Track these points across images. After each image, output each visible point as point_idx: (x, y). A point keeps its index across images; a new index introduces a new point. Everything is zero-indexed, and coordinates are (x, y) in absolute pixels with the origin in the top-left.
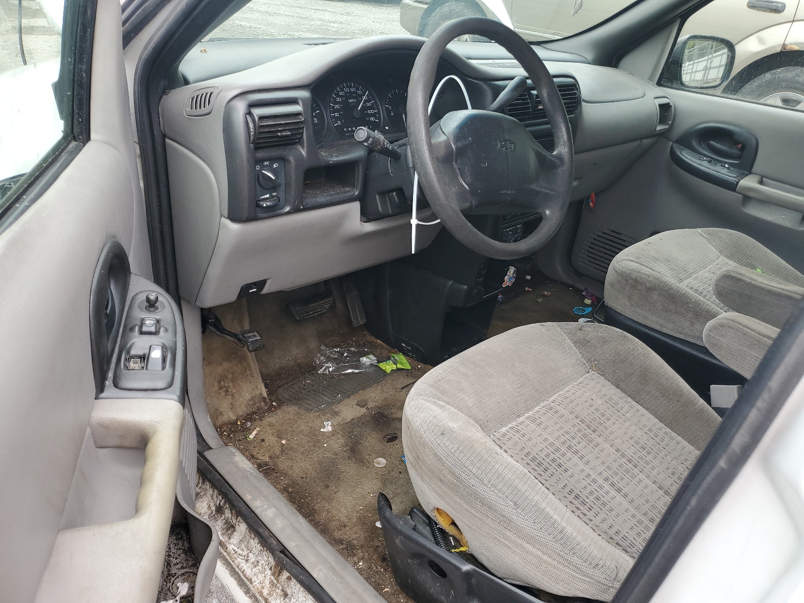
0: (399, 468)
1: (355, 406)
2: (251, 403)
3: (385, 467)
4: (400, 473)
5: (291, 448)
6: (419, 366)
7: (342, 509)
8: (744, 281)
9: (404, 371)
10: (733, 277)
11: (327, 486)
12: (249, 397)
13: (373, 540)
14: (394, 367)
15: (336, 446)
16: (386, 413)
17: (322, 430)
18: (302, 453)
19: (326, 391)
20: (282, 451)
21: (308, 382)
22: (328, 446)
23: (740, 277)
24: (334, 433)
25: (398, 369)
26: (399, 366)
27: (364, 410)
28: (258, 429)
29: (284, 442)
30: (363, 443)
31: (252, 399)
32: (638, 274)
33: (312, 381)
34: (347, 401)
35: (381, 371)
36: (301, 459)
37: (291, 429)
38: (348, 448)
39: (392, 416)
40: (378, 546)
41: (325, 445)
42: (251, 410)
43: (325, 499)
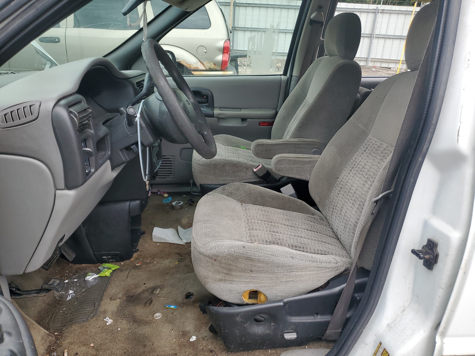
0: (169, 312)
1: (111, 302)
2: (43, 341)
3: (162, 316)
4: (172, 313)
5: (101, 345)
6: (122, 264)
7: (165, 349)
8: (265, 144)
9: (116, 270)
10: (260, 144)
11: (145, 346)
12: (40, 338)
13: (197, 348)
14: (111, 271)
15: (125, 326)
16: (131, 294)
17: (107, 324)
18: (110, 342)
19: (84, 306)
20: (97, 350)
21: (64, 309)
22: (120, 328)
23: (263, 143)
24: (115, 321)
25: (113, 271)
26: (113, 269)
27: (118, 301)
28: (66, 351)
29: (92, 345)
30: (137, 315)
31: (43, 338)
32: (215, 161)
33: (66, 307)
34: (103, 303)
35: (103, 278)
36: (113, 345)
37: (88, 336)
38: (132, 322)
39: (136, 294)
40: (203, 349)
41: (119, 329)
42: (47, 346)
43: (150, 352)
